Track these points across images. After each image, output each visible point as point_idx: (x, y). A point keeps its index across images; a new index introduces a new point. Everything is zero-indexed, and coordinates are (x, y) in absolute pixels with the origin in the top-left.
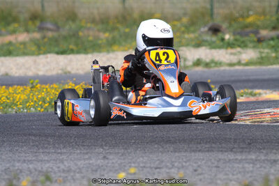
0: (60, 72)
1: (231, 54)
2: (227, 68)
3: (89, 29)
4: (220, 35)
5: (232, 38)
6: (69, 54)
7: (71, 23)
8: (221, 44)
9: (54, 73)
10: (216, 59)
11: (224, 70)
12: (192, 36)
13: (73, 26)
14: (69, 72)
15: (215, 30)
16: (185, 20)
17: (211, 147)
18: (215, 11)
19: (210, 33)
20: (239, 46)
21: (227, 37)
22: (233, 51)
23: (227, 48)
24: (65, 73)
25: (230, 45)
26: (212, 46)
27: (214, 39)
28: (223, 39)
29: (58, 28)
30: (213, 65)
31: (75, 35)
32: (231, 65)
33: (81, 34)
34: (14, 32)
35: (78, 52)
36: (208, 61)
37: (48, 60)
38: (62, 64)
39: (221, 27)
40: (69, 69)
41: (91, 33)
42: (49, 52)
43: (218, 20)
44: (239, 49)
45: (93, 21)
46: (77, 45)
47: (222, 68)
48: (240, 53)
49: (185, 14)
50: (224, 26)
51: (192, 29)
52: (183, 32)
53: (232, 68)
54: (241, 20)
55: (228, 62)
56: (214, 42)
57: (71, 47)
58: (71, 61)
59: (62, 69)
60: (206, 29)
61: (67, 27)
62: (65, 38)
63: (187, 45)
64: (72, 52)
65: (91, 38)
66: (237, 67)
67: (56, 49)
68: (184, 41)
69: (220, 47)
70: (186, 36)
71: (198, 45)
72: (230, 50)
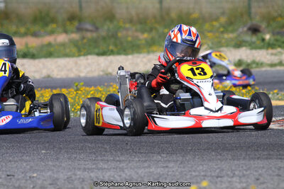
0: (101, 73)
1: (272, 54)
2: (269, 69)
3: (127, 29)
4: (259, 35)
5: (273, 38)
6: (110, 55)
7: (108, 23)
8: (262, 44)
9: (95, 74)
10: (258, 59)
11: (265, 71)
12: (231, 35)
13: (111, 26)
14: (110, 74)
15: (255, 30)
16: (223, 20)
17: (270, 155)
18: (253, 10)
19: (250, 33)
20: (280, 46)
21: (268, 37)
22: (274, 51)
23: (267, 48)
24: (107, 74)
25: (270, 46)
26: (253, 46)
27: (254, 39)
28: (263, 40)
29: (97, 29)
30: (254, 66)
31: (114, 36)
32: (272, 65)
33: (120, 35)
34: (52, 33)
35: (119, 53)
36: (249, 61)
37: (89, 61)
38: (102, 65)
39: (260, 27)
40: (110, 70)
41: (130, 33)
42: (90, 53)
43: (256, 20)
44: (279, 49)
45: (131, 21)
46: (116, 46)
47: (264, 69)
48: (281, 53)
49: (223, 13)
50: (263, 25)
51: (230, 28)
52: (222, 32)
53: (273, 69)
54: (279, 19)
55: (269, 62)
56: (254, 43)
57: (111, 47)
58: (111, 62)
59: (103, 71)
60: (245, 29)
61: (106, 27)
62: (104, 39)
63: (227, 46)
64: (112, 53)
65: (130, 39)
66: (278, 68)
67: (96, 50)
68: (223, 41)
69: (261, 48)
70: (226, 36)
71: (238, 45)
72: (270, 51)
